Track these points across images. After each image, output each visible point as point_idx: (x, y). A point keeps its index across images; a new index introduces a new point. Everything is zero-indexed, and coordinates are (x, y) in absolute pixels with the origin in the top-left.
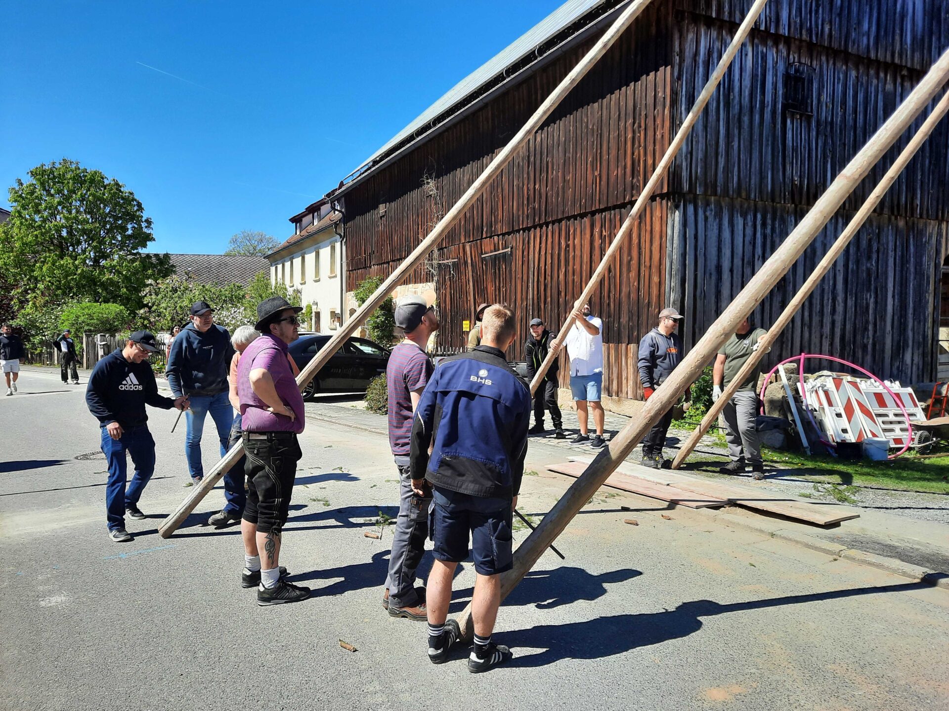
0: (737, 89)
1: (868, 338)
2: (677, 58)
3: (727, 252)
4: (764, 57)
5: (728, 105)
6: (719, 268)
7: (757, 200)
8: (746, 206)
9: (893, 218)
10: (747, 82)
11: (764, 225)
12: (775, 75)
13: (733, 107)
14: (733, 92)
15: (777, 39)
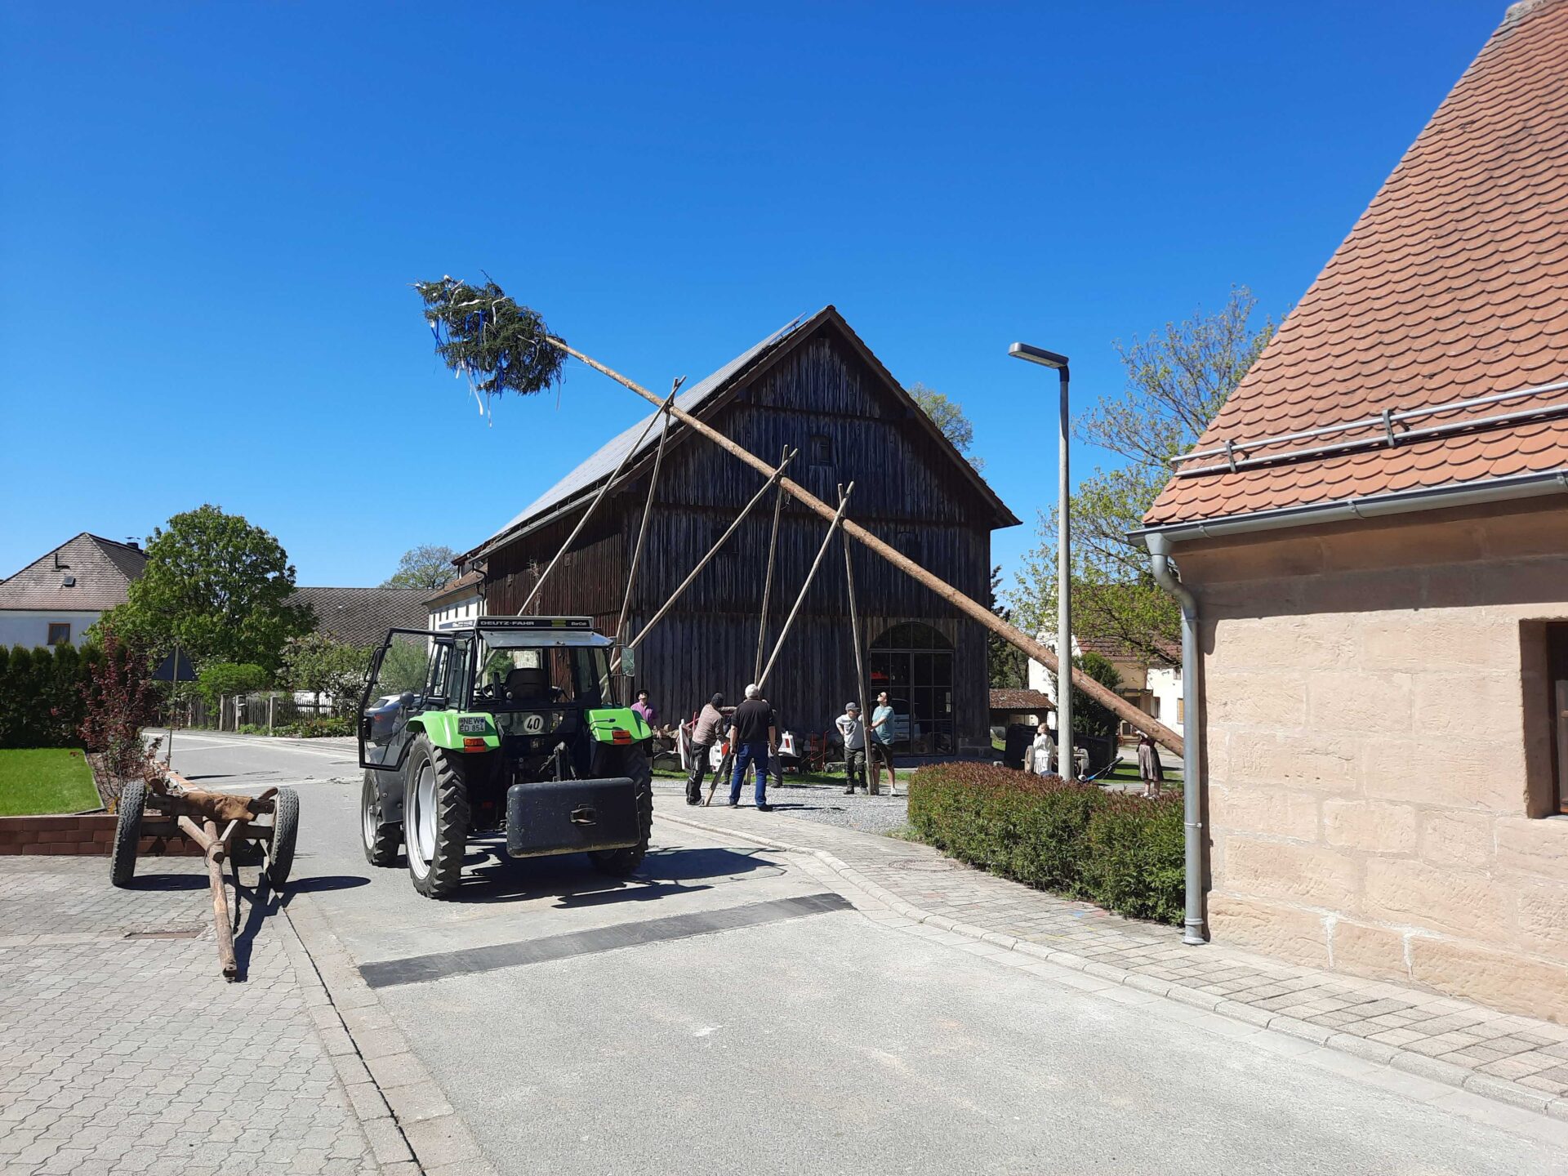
0: (673, 543)
1: (797, 701)
2: (626, 529)
3: (669, 646)
4: (695, 521)
5: (666, 552)
6: (662, 657)
7: (692, 611)
8: (684, 615)
9: (817, 617)
10: (682, 535)
11: (700, 627)
12: (705, 530)
13: (671, 554)
14: (670, 544)
15: (705, 509)
